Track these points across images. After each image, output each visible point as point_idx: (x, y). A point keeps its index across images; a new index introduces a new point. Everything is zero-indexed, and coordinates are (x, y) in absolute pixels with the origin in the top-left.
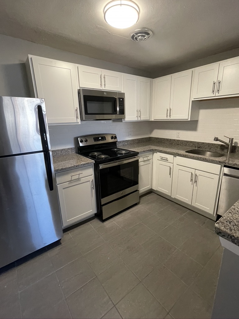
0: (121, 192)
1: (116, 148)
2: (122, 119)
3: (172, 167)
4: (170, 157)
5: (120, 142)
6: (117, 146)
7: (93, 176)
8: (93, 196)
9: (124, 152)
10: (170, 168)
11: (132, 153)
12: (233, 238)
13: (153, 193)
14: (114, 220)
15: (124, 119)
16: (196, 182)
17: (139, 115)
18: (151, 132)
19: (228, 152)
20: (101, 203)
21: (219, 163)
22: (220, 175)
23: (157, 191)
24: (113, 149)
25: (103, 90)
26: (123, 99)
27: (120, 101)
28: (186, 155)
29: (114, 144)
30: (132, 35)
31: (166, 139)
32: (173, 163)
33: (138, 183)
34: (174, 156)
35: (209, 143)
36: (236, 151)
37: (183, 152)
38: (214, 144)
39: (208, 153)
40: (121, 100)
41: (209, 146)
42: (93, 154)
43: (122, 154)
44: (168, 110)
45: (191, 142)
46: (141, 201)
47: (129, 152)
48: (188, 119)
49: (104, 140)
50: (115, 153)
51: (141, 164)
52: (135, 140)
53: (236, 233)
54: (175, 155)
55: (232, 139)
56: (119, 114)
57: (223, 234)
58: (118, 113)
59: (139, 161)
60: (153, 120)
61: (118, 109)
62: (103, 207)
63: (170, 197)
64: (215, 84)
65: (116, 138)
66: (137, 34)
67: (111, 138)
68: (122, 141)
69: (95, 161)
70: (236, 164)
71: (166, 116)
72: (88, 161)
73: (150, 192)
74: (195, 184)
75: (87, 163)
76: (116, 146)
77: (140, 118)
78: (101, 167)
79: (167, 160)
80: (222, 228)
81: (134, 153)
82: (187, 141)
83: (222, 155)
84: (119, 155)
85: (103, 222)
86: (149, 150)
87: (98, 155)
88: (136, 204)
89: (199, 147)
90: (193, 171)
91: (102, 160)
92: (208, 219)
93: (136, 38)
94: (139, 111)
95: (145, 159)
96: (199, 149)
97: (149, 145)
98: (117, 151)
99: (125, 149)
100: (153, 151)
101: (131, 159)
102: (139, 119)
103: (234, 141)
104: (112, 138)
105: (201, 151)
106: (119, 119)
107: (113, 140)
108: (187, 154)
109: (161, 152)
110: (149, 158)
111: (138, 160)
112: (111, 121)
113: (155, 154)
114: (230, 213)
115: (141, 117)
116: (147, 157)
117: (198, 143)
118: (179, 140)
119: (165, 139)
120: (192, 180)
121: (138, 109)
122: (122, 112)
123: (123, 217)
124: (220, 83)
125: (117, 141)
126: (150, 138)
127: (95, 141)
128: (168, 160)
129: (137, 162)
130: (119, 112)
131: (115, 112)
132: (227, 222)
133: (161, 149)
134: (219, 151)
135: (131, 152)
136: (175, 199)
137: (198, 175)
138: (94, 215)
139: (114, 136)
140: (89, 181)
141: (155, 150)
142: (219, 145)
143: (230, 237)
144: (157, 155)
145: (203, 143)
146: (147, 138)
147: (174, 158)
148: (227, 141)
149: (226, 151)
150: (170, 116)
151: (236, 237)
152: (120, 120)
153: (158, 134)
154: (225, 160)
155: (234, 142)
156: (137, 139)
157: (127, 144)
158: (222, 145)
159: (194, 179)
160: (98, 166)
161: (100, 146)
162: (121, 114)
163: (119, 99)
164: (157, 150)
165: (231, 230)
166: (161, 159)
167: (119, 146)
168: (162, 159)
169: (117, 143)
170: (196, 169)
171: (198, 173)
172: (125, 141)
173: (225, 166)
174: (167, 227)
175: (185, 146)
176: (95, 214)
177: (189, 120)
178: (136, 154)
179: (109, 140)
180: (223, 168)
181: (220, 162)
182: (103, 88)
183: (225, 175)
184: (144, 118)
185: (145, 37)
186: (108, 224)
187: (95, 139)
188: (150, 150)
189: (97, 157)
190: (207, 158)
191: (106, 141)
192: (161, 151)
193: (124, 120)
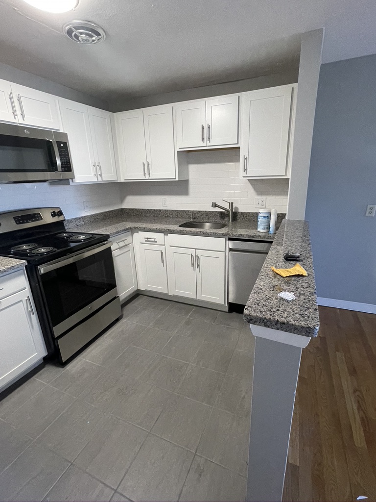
0: (89, 307)
1: (65, 232)
2: (69, 179)
3: (164, 251)
4: (159, 237)
5: (70, 221)
6: (66, 228)
7: (28, 289)
8: (34, 327)
9: (82, 237)
10: (162, 253)
11: (98, 237)
12: (265, 321)
13: (141, 296)
14: (84, 358)
15: (72, 179)
16: (198, 266)
17: (99, 173)
18: (122, 200)
19: (229, 221)
20: (53, 335)
21: (223, 236)
22: (225, 252)
23: (146, 291)
24: (58, 235)
25: (19, 124)
26: (65, 145)
27: (59, 147)
28: (181, 231)
29: (60, 224)
30: (67, 28)
31: (148, 210)
32: (164, 245)
33: (115, 286)
34: (164, 235)
35: (206, 211)
36: (238, 218)
37: (176, 227)
38: (212, 212)
39: (208, 225)
40: (62, 145)
41: (207, 215)
42: (19, 249)
43: (79, 241)
44: (144, 165)
45: (184, 212)
46: (125, 313)
47: (90, 236)
48: (175, 179)
49: (37, 220)
50: (65, 242)
51: (115, 253)
52: (98, 215)
53: (267, 314)
54: (166, 232)
55: (232, 203)
56: (62, 171)
57: (254, 320)
58: (59, 169)
59: (112, 249)
60: (123, 181)
61: (59, 162)
62: (59, 341)
63: (167, 295)
64: (203, 128)
65: (60, 213)
66: (77, 28)
67: (52, 215)
68: (74, 219)
69: (28, 261)
70: (241, 235)
71: (143, 174)
72: (11, 263)
73: (137, 294)
74: (198, 269)
75: (10, 268)
76: (64, 228)
77: (102, 177)
78: (42, 269)
79: (154, 241)
80: (253, 313)
81: (102, 236)
82: (178, 211)
83: (223, 226)
84: (72, 245)
85: (63, 367)
86: (125, 230)
87: (31, 250)
88: (117, 320)
89: (195, 218)
90: (192, 252)
91: (42, 257)
92: (220, 312)
93: (77, 37)
94: (97, 166)
95: (121, 244)
96: (195, 220)
97: (123, 221)
98: (68, 237)
99: (83, 232)
100: (132, 230)
101: (97, 247)
102: (100, 179)
103: (234, 206)
104: (54, 214)
105: (198, 222)
106: (61, 180)
107: (56, 219)
108: (182, 229)
109: (144, 230)
110: (126, 242)
111: (110, 247)
112: (46, 184)
113: (135, 235)
114: (255, 293)
115: (103, 175)
116: (123, 241)
117: (193, 212)
118: (167, 210)
119: (145, 210)
120: (193, 264)
121: (95, 163)
122: (67, 166)
123: (98, 347)
124: (209, 128)
125: (64, 220)
126: (122, 210)
127: (17, 224)
128: (156, 242)
129: (109, 250)
130: (62, 167)
131: (52, 167)
132: (255, 304)
133: (144, 225)
134: (219, 220)
135: (95, 236)
136: (174, 296)
137: (200, 257)
138: (43, 361)
139: (56, 211)
140: (21, 301)
141: (135, 228)
142: (218, 212)
143: (262, 321)
144: (140, 236)
145: (199, 212)
146: (118, 210)
147: (165, 236)
148: (227, 206)
149: (227, 219)
150: (149, 174)
151: (268, 318)
152: (65, 182)
153: (133, 202)
154: (229, 231)
155: (234, 208)
156: (101, 213)
157: (83, 223)
158: (221, 213)
159: (196, 263)
160: (37, 270)
161: (31, 232)
162: (65, 171)
163: (59, 143)
164: (137, 227)
165: (261, 313)
166: (146, 241)
167: (70, 228)
168: (148, 241)
169: (65, 223)
170: (196, 249)
171: (199, 253)
172: (80, 218)
173: (230, 239)
174: (172, 340)
175: (176, 217)
176: (45, 358)
177: (177, 179)
178: (104, 238)
179: (48, 219)
180: (227, 241)
181: (223, 234)
182: (18, 121)
183: (231, 250)
184: (107, 177)
185: (93, 38)
186: (73, 367)
187: (19, 220)
188: (127, 229)
189: (29, 253)
190: (208, 231)
191: (41, 221)
192: (144, 228)
193: (73, 182)
